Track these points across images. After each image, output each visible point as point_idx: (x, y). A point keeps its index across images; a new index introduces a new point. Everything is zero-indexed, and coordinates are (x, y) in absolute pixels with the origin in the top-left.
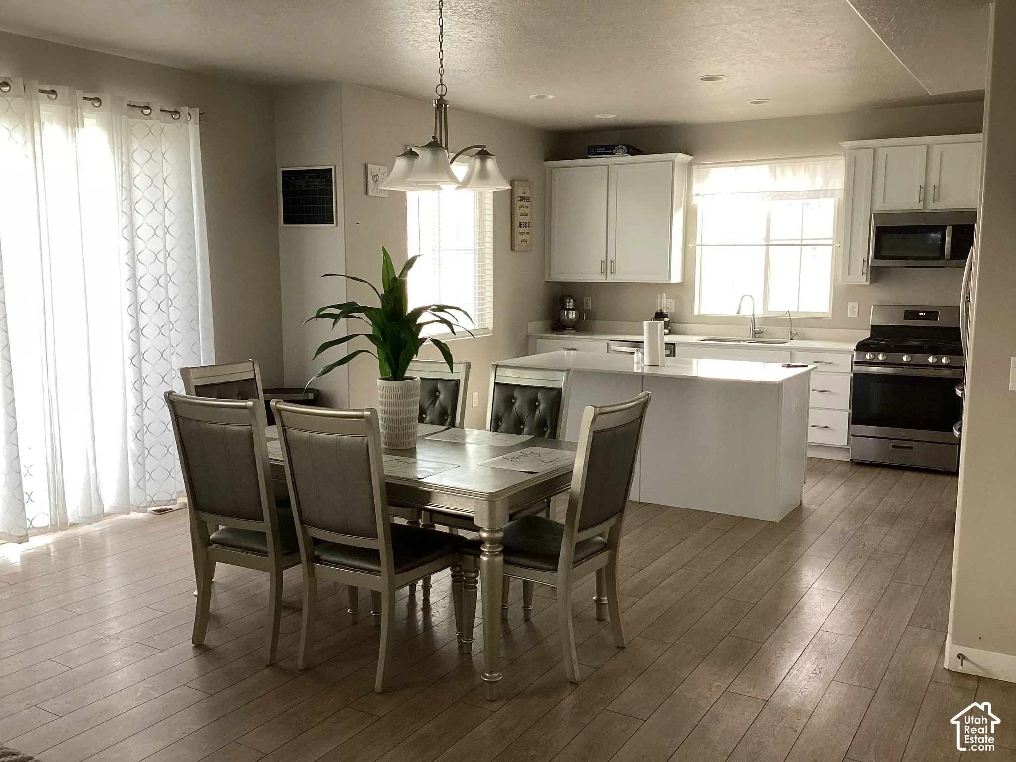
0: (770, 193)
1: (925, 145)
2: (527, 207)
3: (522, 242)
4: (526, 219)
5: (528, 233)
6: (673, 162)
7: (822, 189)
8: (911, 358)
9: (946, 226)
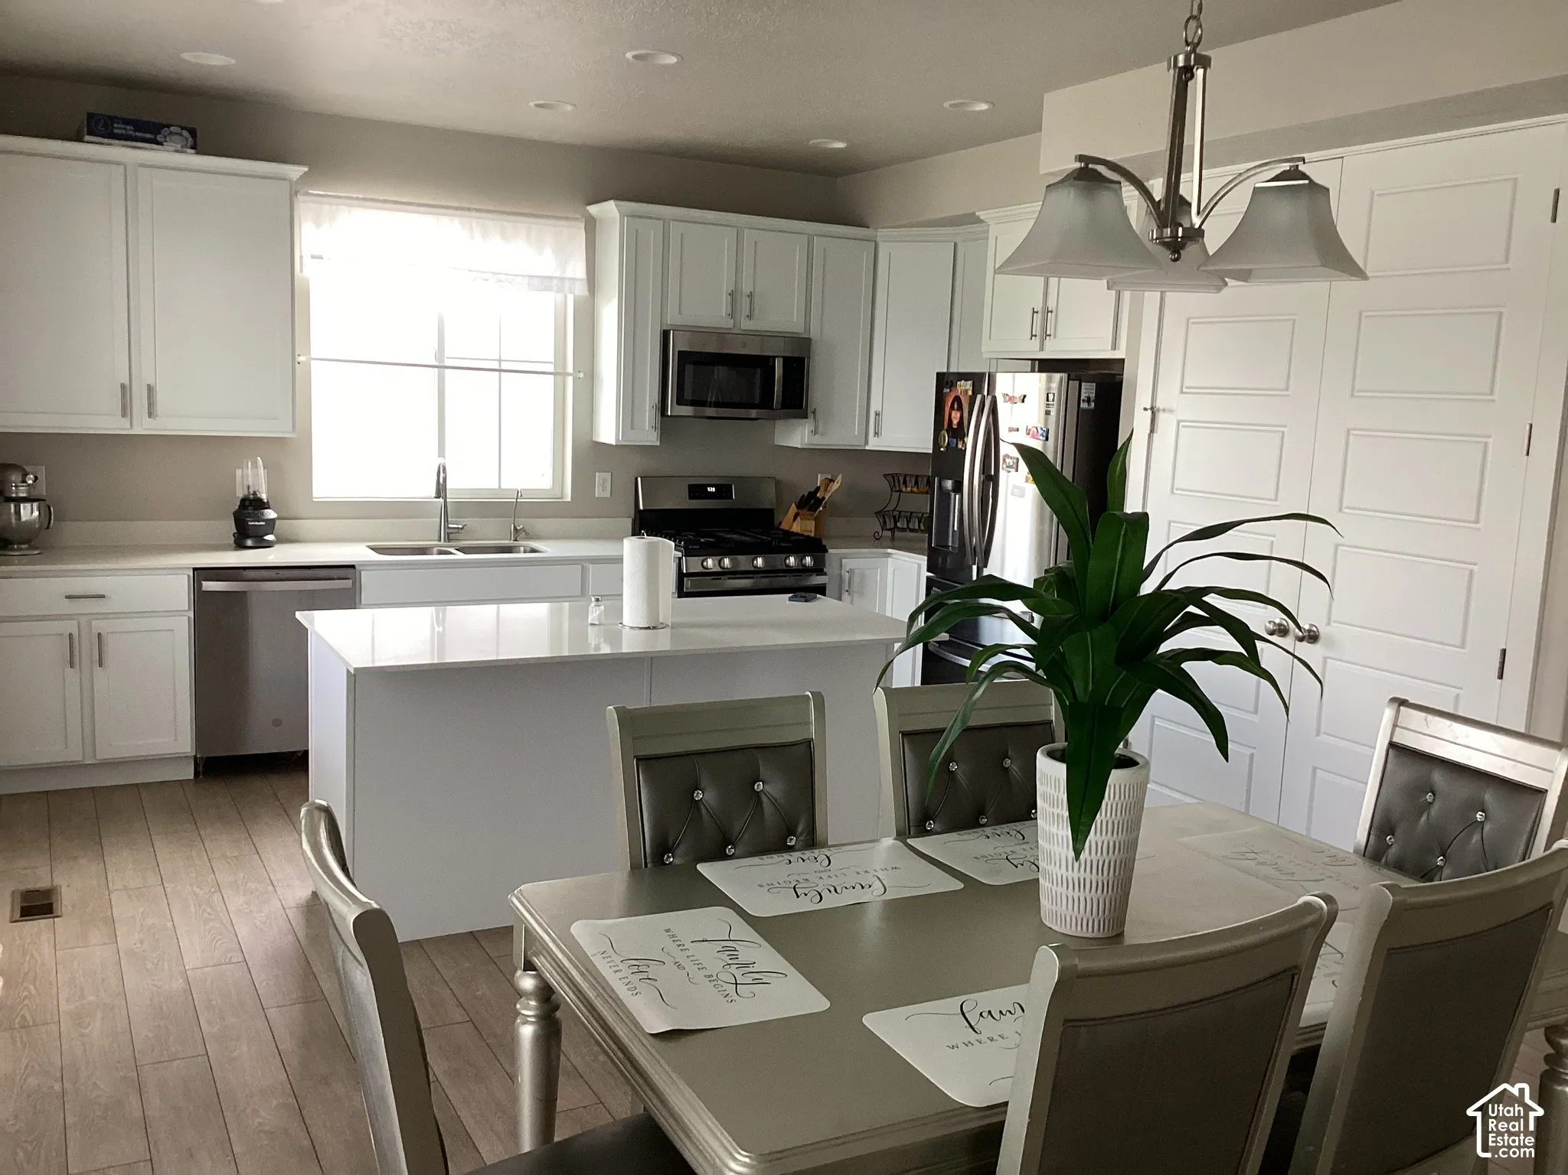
1: (734, 227)
6: (291, 183)
8: (765, 561)
9: (774, 358)
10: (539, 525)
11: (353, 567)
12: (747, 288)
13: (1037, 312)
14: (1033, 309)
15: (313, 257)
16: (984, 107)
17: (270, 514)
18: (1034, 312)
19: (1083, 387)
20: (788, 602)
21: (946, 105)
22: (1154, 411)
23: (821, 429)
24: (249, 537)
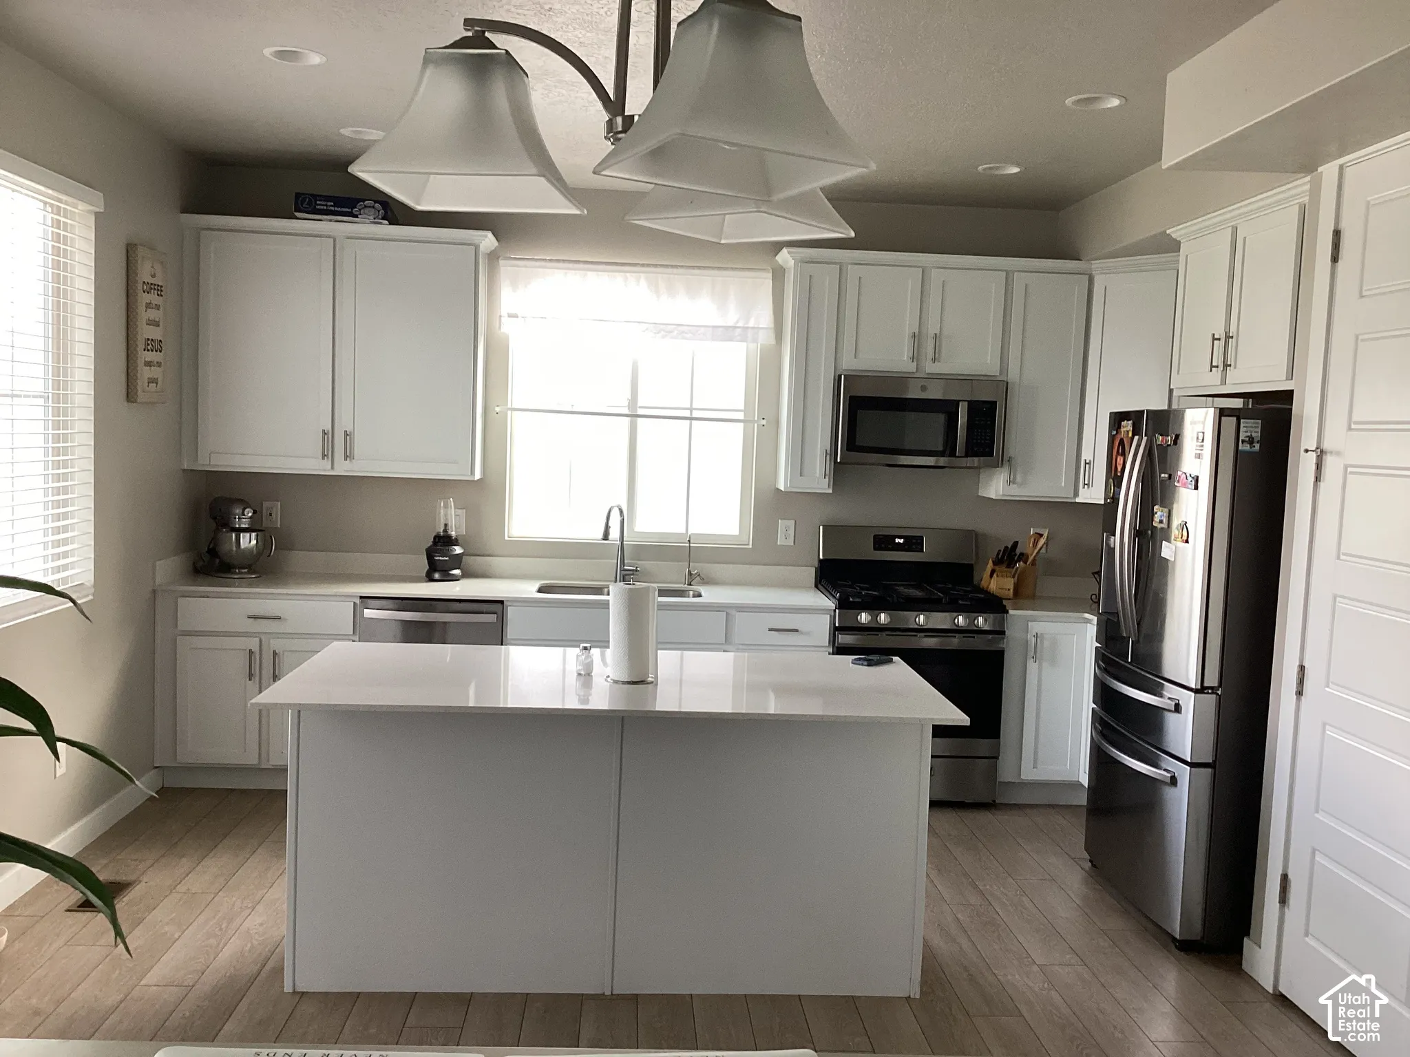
0: (647, 325)
1: (919, 267)
2: (158, 307)
3: (148, 383)
4: (155, 333)
5: (159, 364)
6: (477, 247)
7: (738, 325)
8: (927, 618)
9: (956, 403)
10: (718, 570)
11: (502, 602)
12: (932, 328)
13: (1219, 339)
14: (1214, 335)
15: (510, 316)
16: (1115, 102)
17: (458, 550)
18: (1214, 339)
19: (1242, 425)
20: (851, 665)
21: (1069, 101)
22: (1321, 454)
23: (1019, 478)
24: (436, 571)
